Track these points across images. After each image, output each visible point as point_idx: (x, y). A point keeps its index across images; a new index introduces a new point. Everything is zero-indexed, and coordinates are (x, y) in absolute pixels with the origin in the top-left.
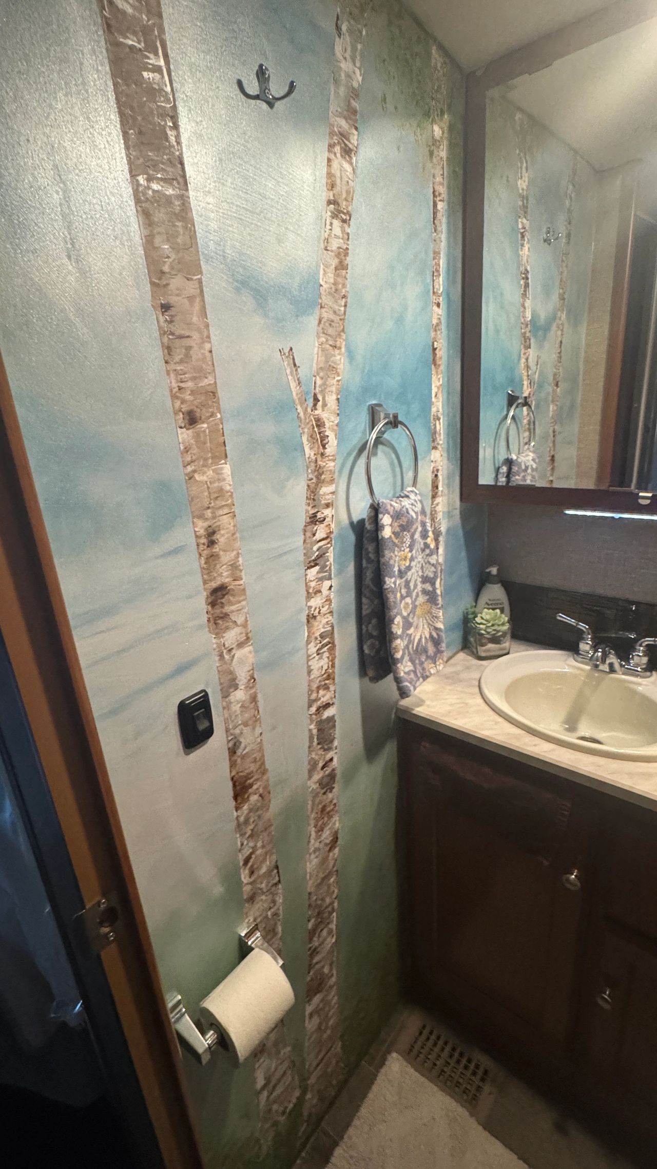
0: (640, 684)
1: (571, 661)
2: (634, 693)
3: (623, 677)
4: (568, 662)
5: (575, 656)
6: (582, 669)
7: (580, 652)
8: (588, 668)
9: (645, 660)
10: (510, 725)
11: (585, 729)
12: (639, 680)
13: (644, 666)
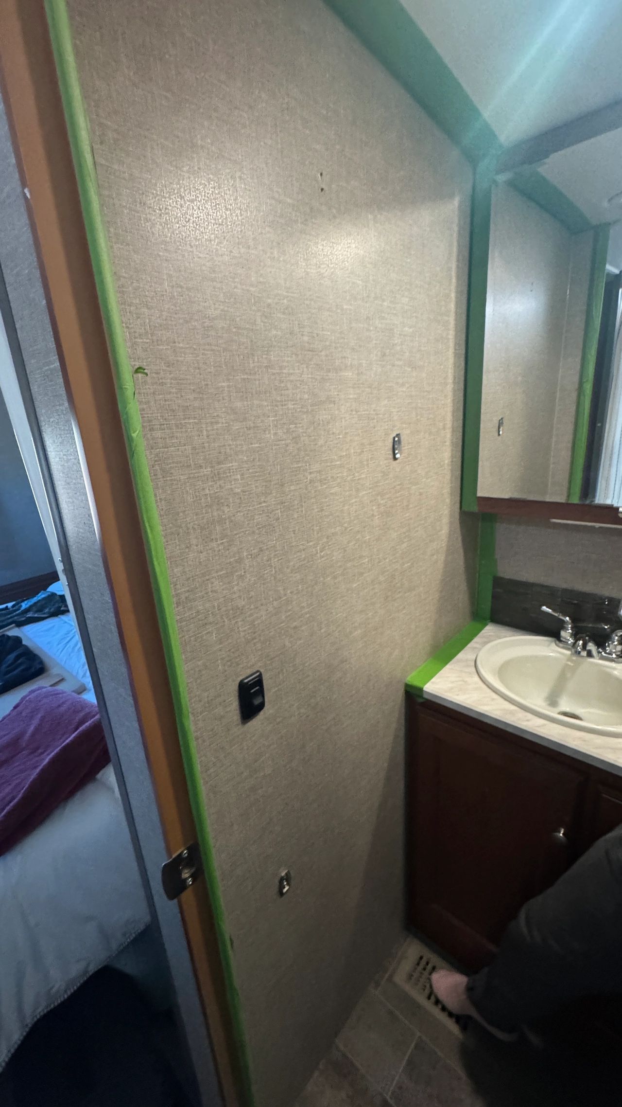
1: (553, 646)
2: (610, 675)
3: (600, 661)
4: (551, 647)
5: (557, 642)
6: (563, 654)
7: (562, 639)
8: (569, 653)
9: (619, 648)
11: (563, 706)
13: (619, 653)
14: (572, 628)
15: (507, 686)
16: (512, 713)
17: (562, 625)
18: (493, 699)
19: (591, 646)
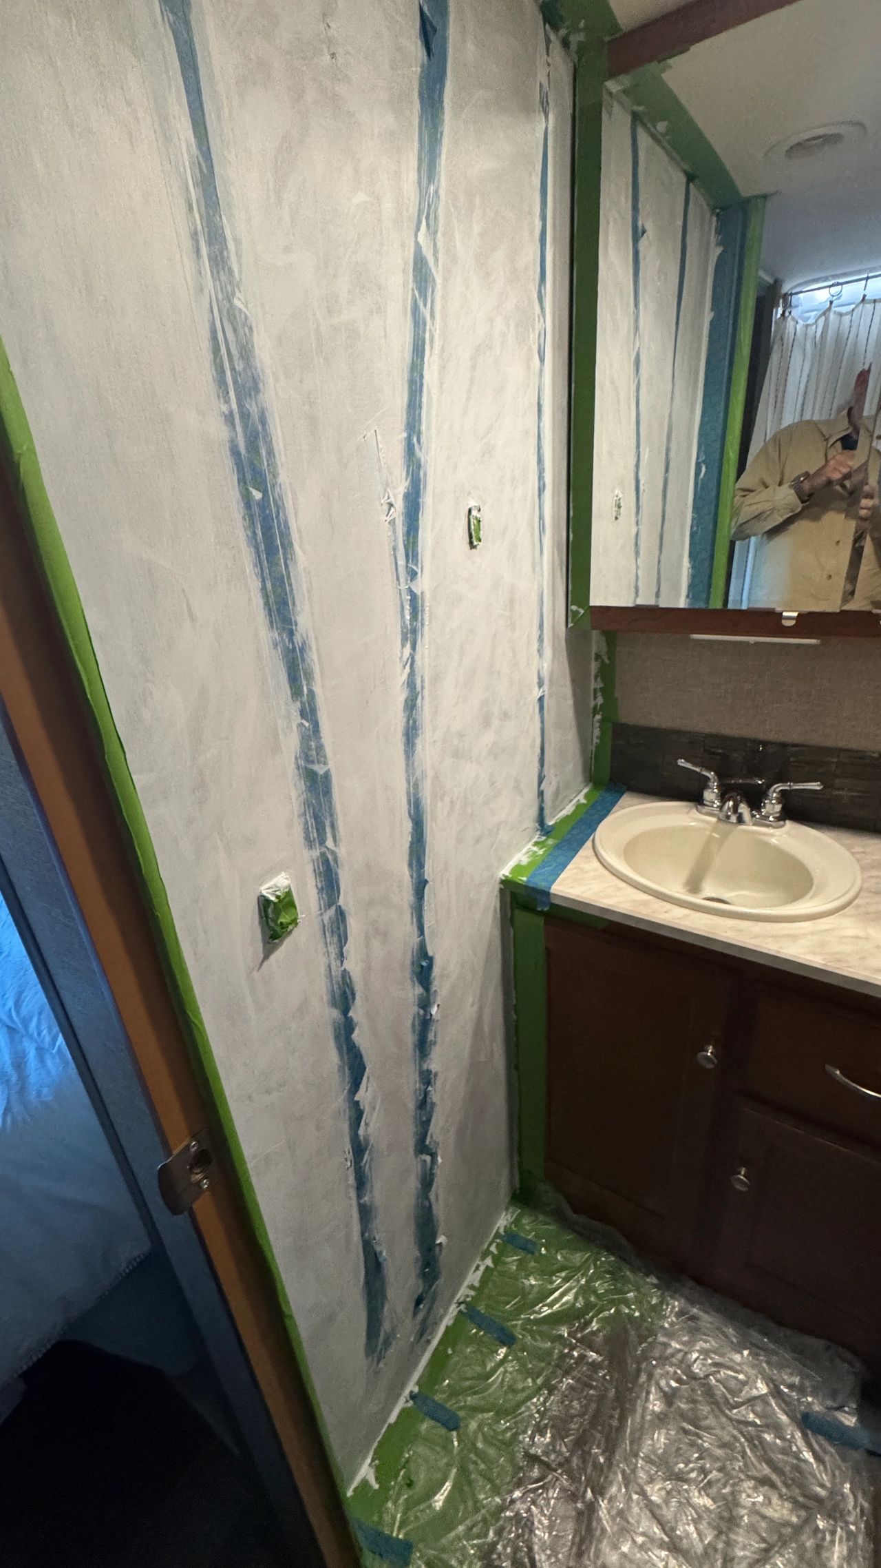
0: (772, 835)
1: (694, 813)
2: (766, 845)
3: (755, 828)
4: (691, 815)
5: (699, 807)
6: (708, 823)
7: (705, 802)
8: (714, 820)
9: (778, 808)
10: (635, 891)
11: (709, 889)
12: (771, 831)
13: (778, 815)
14: (718, 787)
15: (636, 870)
16: (644, 903)
17: (704, 783)
18: (619, 889)
19: (744, 809)
